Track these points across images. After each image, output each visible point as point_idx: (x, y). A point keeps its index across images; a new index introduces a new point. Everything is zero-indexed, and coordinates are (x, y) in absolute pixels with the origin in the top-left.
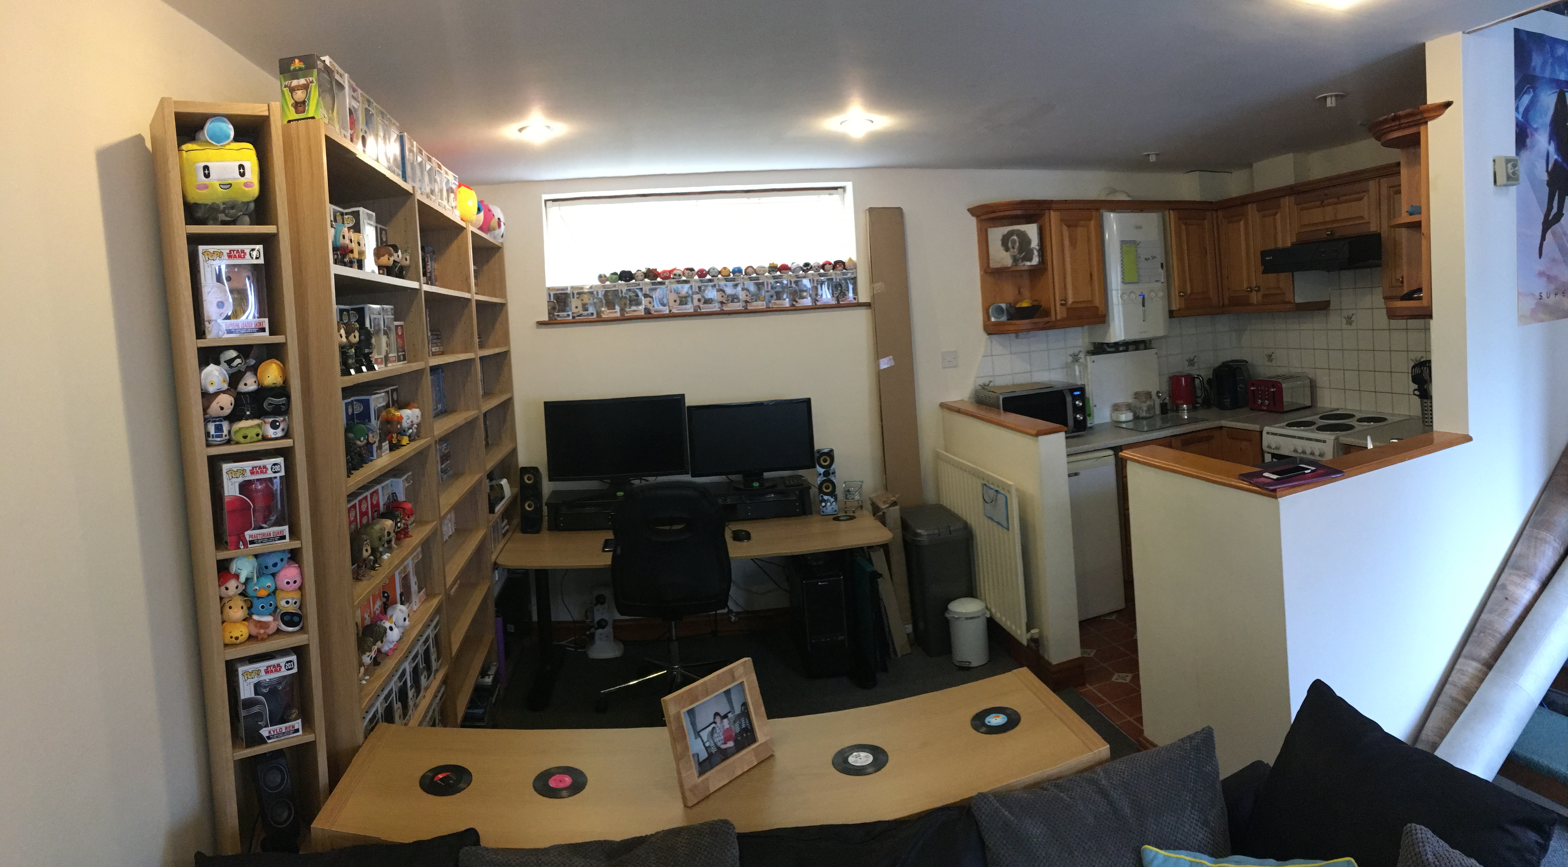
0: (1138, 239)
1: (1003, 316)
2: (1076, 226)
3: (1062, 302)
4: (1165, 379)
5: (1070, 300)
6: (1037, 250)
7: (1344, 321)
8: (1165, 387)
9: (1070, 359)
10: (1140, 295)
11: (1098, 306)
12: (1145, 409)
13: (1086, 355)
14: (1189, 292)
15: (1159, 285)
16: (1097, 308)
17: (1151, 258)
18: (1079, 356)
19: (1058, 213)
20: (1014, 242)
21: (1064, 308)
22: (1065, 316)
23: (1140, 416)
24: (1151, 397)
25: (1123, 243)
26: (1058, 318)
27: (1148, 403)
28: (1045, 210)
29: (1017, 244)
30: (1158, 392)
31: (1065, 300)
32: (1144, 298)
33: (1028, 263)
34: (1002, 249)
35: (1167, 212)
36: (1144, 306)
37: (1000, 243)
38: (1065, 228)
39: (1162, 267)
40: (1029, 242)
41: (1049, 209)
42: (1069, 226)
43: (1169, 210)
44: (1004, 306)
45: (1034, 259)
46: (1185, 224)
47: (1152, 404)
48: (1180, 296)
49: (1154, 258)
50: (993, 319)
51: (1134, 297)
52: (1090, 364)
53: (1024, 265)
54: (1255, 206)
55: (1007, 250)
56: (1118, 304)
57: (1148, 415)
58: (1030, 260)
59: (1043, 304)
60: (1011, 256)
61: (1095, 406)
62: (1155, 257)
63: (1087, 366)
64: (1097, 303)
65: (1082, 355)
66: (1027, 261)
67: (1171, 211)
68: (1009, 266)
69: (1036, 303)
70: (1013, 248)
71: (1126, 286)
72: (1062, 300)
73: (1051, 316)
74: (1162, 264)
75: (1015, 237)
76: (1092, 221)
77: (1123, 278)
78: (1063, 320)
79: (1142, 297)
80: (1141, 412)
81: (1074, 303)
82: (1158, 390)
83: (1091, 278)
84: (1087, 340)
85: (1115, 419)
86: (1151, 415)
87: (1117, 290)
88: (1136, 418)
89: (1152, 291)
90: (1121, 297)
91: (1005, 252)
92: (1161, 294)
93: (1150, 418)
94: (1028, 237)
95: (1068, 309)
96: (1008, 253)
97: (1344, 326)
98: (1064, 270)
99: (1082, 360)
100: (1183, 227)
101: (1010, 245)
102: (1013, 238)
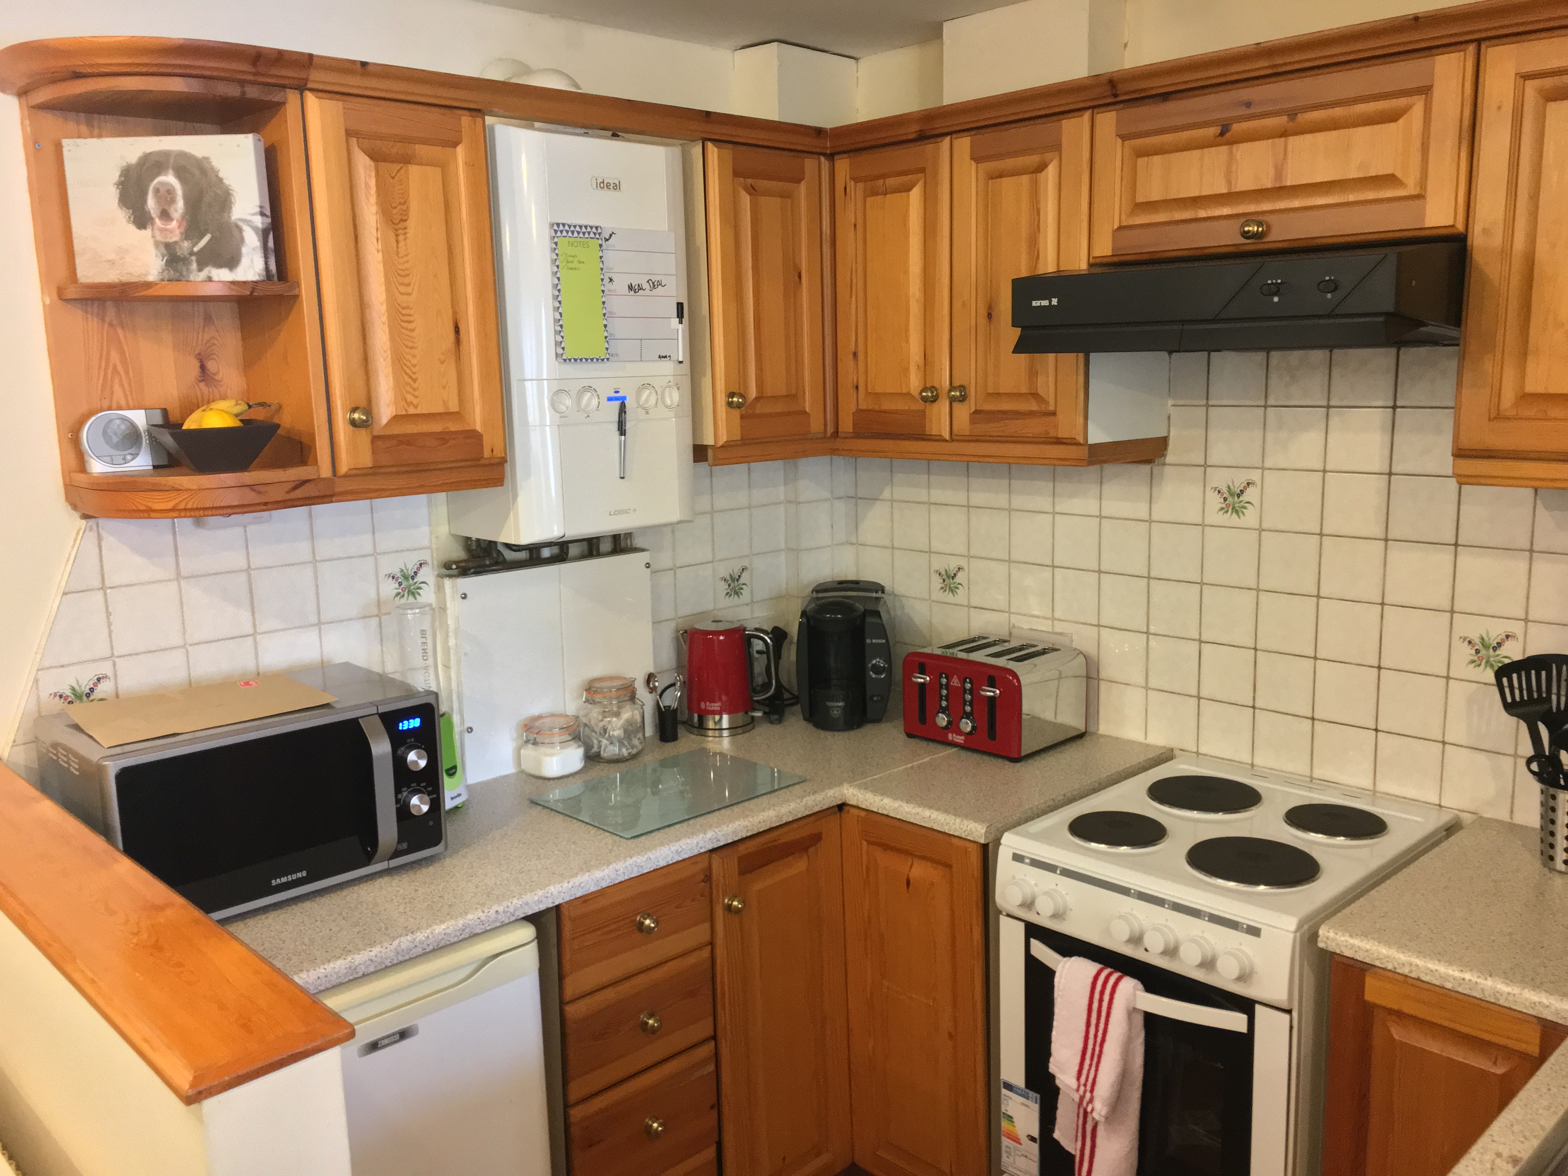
0: (607, 225)
1: (135, 456)
2: (407, 160)
3: (356, 416)
4: (668, 632)
5: (385, 411)
6: (255, 229)
7: (1215, 501)
8: (668, 657)
9: (390, 588)
10: (610, 399)
11: (479, 427)
12: (618, 733)
13: (441, 576)
14: (753, 393)
15: (668, 367)
16: (474, 436)
17: (646, 286)
18: (419, 579)
19: (335, 106)
20: (166, 197)
21: (364, 437)
22: (366, 460)
23: (604, 755)
24: (632, 698)
25: (559, 229)
26: (343, 469)
27: (626, 714)
28: (284, 87)
29: (180, 204)
30: (650, 678)
31: (368, 411)
32: (622, 410)
33: (223, 275)
34: (121, 216)
35: (696, 150)
36: (622, 431)
37: (112, 194)
38: (363, 163)
39: (680, 315)
40: (225, 200)
41: (301, 88)
42: (375, 156)
43: (704, 140)
44: (139, 418)
45: (245, 261)
46: (752, 191)
47: (638, 718)
48: (730, 404)
49: (655, 285)
50: (97, 467)
51: (595, 402)
52: (454, 606)
53: (210, 279)
54: (964, 144)
55: (141, 220)
56: (542, 425)
57: (625, 752)
58: (232, 262)
59: (286, 420)
60: (157, 244)
61: (470, 730)
62: (660, 284)
63: (443, 609)
64: (477, 420)
65: (428, 575)
66: (220, 266)
67: (710, 145)
68: (151, 278)
69: (259, 415)
70: (165, 215)
71: (570, 370)
72: (354, 410)
73: (316, 463)
74: (680, 306)
75: (170, 179)
76: (460, 150)
77: (558, 344)
78: (356, 474)
79: (617, 403)
80: (605, 742)
81: (396, 418)
82: (652, 670)
83: (458, 341)
84: (443, 529)
85: (528, 766)
86: (635, 751)
87: (540, 380)
88: (592, 758)
89: (645, 386)
90: (553, 405)
91: (132, 228)
92: (674, 397)
93: (633, 757)
94: (221, 180)
95: (375, 439)
96: (147, 233)
97: (1214, 516)
98: (363, 305)
99: (428, 595)
100: (745, 199)
101: (151, 203)
102: (162, 178)
